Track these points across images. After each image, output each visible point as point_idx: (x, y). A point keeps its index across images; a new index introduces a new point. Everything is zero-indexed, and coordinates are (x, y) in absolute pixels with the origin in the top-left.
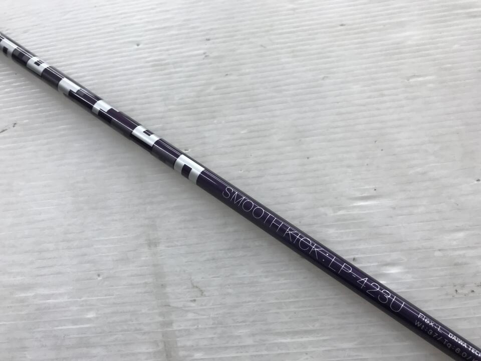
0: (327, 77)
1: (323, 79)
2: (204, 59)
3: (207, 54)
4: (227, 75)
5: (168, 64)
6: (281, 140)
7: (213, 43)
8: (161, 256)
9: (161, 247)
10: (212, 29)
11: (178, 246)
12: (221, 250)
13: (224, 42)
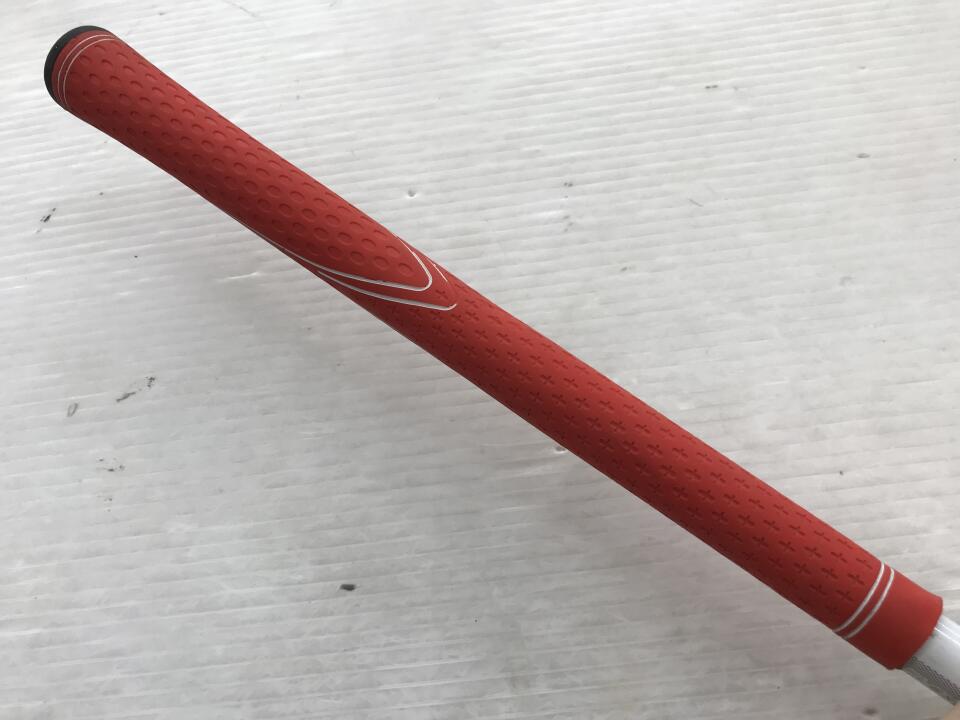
0: (849, 278)
1: (843, 281)
2: (566, 230)
3: (572, 220)
4: (624, 269)
5: (488, 242)
6: (773, 428)
7: (584, 193)
8: (543, 709)
9: (541, 688)
10: (573, 160)
11: (577, 685)
12: (681, 696)
13: (606, 191)
